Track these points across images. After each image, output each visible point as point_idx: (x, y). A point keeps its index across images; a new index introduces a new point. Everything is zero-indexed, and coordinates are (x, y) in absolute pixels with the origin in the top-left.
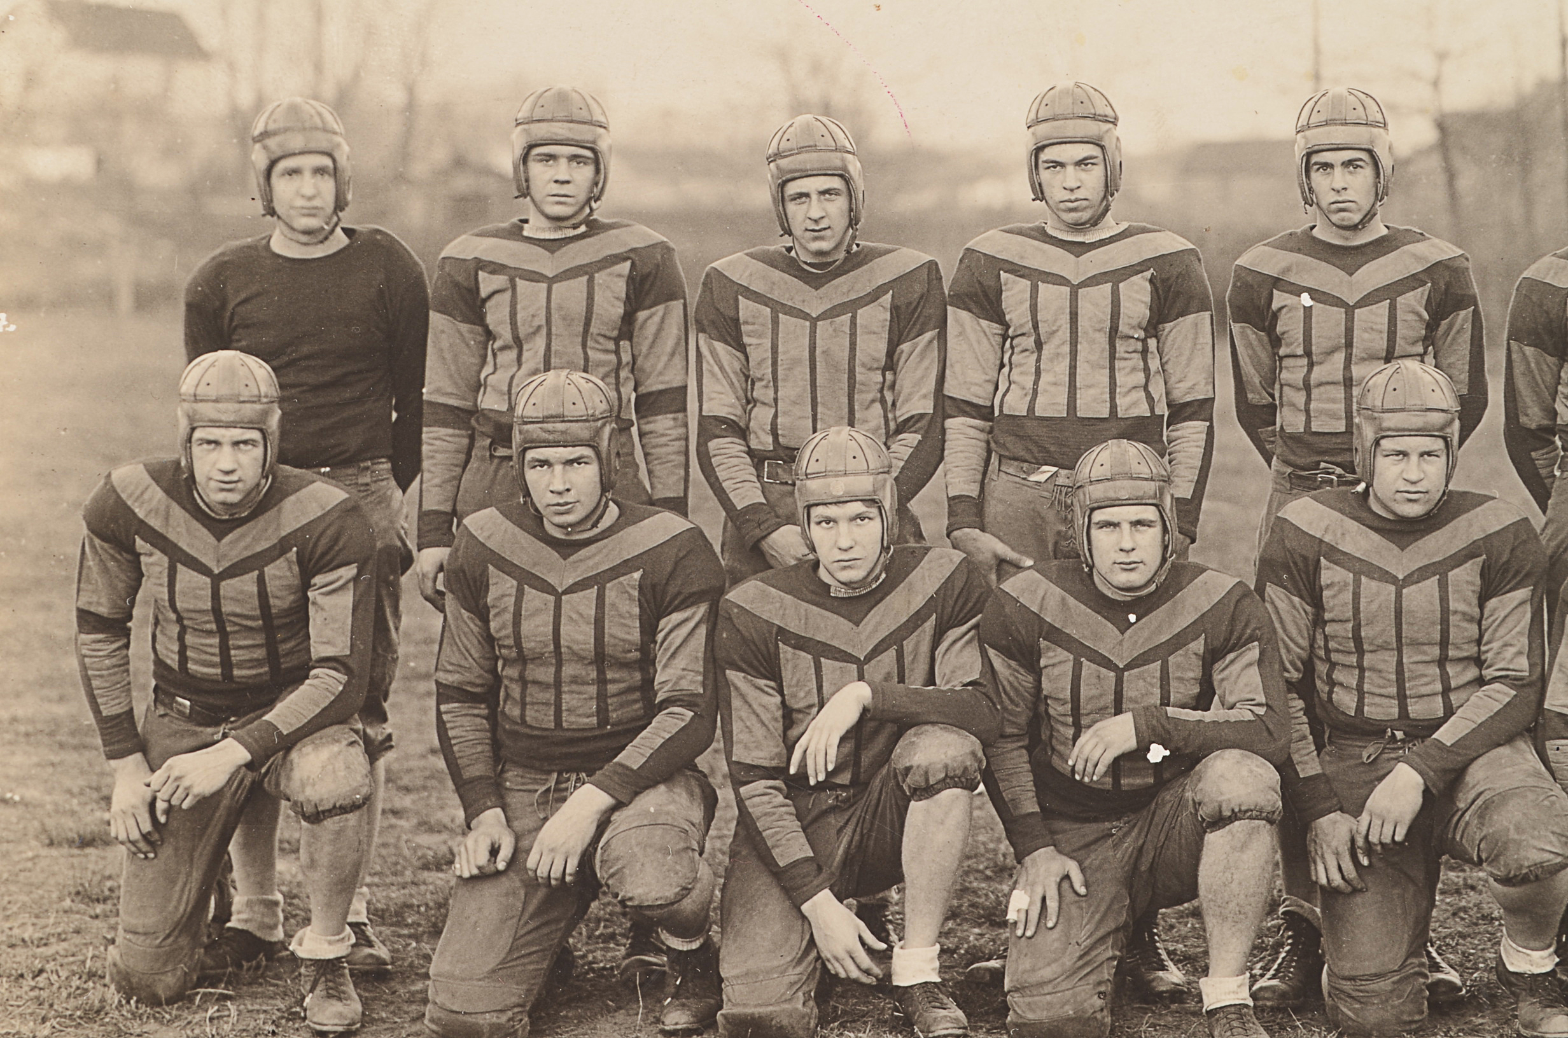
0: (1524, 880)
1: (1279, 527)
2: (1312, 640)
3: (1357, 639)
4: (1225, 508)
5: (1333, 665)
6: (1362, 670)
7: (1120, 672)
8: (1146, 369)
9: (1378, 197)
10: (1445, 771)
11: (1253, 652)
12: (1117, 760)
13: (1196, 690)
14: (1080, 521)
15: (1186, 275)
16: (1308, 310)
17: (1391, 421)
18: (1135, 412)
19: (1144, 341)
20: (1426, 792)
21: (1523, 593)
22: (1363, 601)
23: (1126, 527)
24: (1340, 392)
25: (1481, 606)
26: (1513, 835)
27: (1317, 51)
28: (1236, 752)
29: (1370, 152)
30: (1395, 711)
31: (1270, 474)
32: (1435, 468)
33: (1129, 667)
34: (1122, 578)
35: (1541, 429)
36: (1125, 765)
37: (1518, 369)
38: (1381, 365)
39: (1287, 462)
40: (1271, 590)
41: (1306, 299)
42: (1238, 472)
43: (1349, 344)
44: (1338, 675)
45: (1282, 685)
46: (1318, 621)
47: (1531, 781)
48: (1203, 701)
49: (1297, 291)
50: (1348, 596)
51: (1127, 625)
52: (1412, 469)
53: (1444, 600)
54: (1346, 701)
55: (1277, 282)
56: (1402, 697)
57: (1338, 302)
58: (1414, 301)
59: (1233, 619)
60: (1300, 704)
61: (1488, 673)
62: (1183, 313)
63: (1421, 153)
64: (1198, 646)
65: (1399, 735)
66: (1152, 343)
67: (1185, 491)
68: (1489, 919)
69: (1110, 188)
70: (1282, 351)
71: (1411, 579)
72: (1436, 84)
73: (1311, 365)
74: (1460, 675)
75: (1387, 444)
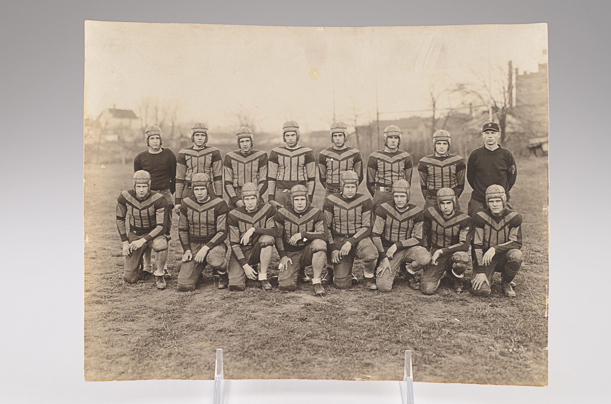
0: (368, 262)
1: (327, 200)
2: (332, 220)
3: (340, 220)
4: (317, 197)
5: (336, 224)
6: (341, 225)
7: (299, 226)
8: (304, 172)
9: (345, 141)
10: (355, 243)
11: (322, 222)
12: (298, 241)
13: (312, 229)
14: (292, 199)
15: (311, 155)
16: (332, 162)
17: (347, 181)
18: (302, 180)
19: (303, 167)
20: (352, 246)
21: (369, 212)
22: (341, 213)
23: (300, 200)
24: (338, 176)
25: (362, 214)
26: (367, 254)
27: (334, 115)
28: (318, 240)
29: (343, 133)
30: (347, 232)
31: (325, 190)
32: (354, 189)
33: (300, 225)
34: (299, 209)
35: (373, 183)
36: (300, 242)
37: (369, 172)
38: (345, 171)
39: (328, 188)
40: (325, 211)
41: (332, 160)
42: (320, 190)
43: (339, 168)
44: (337, 226)
45: (327, 228)
46: (333, 217)
47: (370, 244)
48: (313, 231)
49: (330, 158)
50: (339, 212)
51: (299, 218)
52: (350, 189)
53: (355, 213)
54: (338, 230)
55: (327, 157)
56: (348, 230)
57: (338, 160)
58: (351, 160)
59: (319, 216)
60: (330, 231)
61: (363, 226)
62: (310, 162)
63: (353, 133)
64: (312, 221)
65: (347, 236)
66: (305, 167)
67: (310, 194)
68: (362, 268)
69: (297, 140)
70: (328, 169)
71: (349, 209)
72: (355, 121)
73: (333, 171)
74: (358, 226)
75: (346, 185)
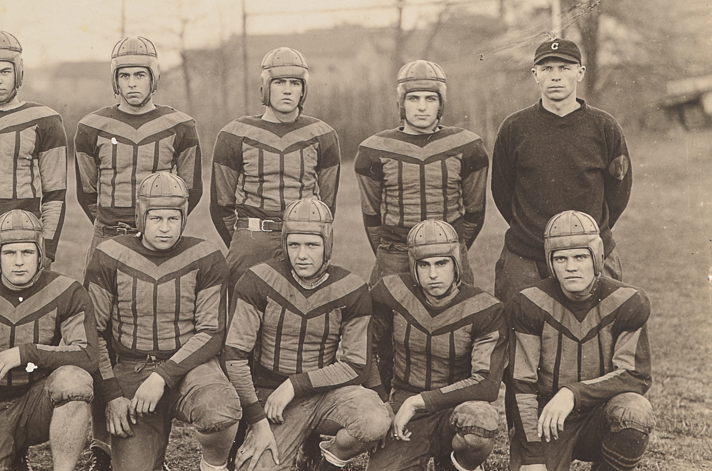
0: (213, 431)
1: (97, 254)
2: (112, 311)
3: (134, 310)
4: (70, 244)
5: (122, 323)
6: (136, 325)
7: (13, 327)
8: (32, 175)
9: (152, 91)
10: (176, 376)
11: (82, 317)
12: (10, 371)
13: (52, 335)
15: (54, 128)
16: (115, 146)
17: (154, 201)
18: (26, 196)
19: (32, 161)
20: (166, 387)
21: (217, 288)
22: (138, 291)
23: (19, 253)
24: (129, 187)
25: (196, 294)
26: (208, 408)
27: (124, 18)
28: (71, 367)
29: (148, 68)
30: (152, 346)
31: (93, 227)
32: (176, 225)
33: (18, 324)
34: (16, 279)
35: (228, 206)
36: (15, 373)
37: (218, 177)
38: (150, 174)
39: (102, 222)
40: (92, 285)
41: (114, 141)
42: (77, 226)
43: (135, 163)
44: (124, 328)
45: (96, 333)
46: (115, 301)
47: (218, 381)
48: (55, 341)
49: (110, 136)
50: (130, 289)
51: (17, 303)
52: (164, 225)
53: (178, 291)
54: (127, 341)
55: (99, 132)
56: (155, 339)
57: (130, 142)
58: (168, 142)
59: (72, 300)
60: (104, 343)
61: (199, 327)
62: (52, 147)
63: (173, 69)
64: (54, 313)
65: (153, 358)
66: (36, 161)
67: (50, 235)
68: (195, 450)
69: (17, 84)
70: (101, 167)
71: (162, 280)
72: (181, 35)
73: (115, 173)
74: (185, 328)
75: (152, 213)
